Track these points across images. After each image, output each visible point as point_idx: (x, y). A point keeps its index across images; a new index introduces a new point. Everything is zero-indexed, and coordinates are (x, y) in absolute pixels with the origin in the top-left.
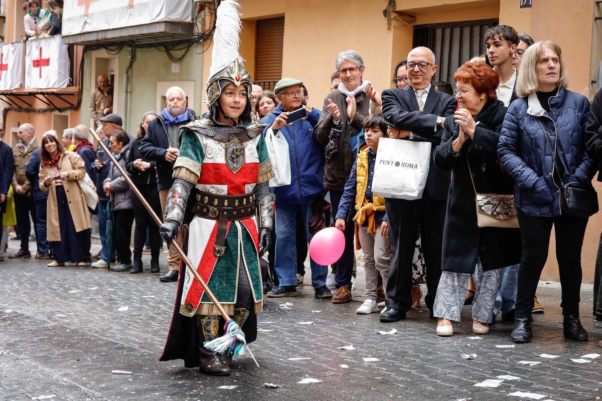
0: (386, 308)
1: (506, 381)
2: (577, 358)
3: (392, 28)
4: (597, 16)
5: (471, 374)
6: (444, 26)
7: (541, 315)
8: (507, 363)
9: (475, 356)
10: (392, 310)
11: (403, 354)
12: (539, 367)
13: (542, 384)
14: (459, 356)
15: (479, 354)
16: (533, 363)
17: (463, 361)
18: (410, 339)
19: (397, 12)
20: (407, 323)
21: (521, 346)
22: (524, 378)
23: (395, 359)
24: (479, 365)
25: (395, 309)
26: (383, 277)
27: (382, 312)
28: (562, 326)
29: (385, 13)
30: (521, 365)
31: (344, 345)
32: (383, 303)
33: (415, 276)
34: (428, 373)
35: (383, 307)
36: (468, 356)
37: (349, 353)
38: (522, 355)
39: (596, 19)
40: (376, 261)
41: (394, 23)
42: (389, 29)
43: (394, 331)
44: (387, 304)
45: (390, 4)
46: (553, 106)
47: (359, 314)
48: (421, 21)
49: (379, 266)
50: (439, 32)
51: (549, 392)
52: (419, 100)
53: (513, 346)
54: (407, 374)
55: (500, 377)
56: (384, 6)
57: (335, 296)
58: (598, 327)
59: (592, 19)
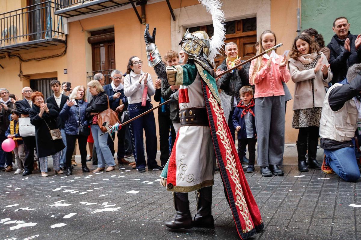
0: (25, 171)
1: (63, 188)
2: (86, 177)
3: (22, 80)
4: (88, 76)
5: (52, 188)
6: (40, 80)
7: (76, 166)
8: (64, 182)
9: (54, 182)
10: (26, 171)
11: (29, 185)
12: (74, 182)
13: (74, 187)
14: (48, 183)
15: (55, 181)
16: (72, 181)
17: (50, 184)
18: (32, 180)
19: (23, 75)
20: (32, 175)
21: (69, 176)
22: (68, 186)
23: (27, 187)
24: (55, 184)
25: (28, 171)
26: (23, 161)
27: (23, 172)
28: (82, 168)
29: (19, 75)
30: (68, 182)
31: (8, 185)
32: (24, 170)
33: (35, 159)
34: (37, 190)
35: (24, 171)
36: (51, 182)
37: (10, 188)
38: (69, 179)
39: (87, 77)
40: (19, 156)
41: (22, 79)
42: (21, 81)
43: (27, 178)
44: (25, 170)
45: (21, 73)
46: (79, 103)
47: (15, 174)
48: (32, 78)
49: (21, 158)
50: (38, 82)
51: (76, 188)
52: (30, 104)
53: (66, 177)
54: (30, 191)
55: (61, 187)
56: (19, 73)
57: (6, 170)
58: (93, 167)
59: (86, 77)
